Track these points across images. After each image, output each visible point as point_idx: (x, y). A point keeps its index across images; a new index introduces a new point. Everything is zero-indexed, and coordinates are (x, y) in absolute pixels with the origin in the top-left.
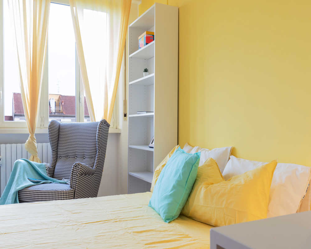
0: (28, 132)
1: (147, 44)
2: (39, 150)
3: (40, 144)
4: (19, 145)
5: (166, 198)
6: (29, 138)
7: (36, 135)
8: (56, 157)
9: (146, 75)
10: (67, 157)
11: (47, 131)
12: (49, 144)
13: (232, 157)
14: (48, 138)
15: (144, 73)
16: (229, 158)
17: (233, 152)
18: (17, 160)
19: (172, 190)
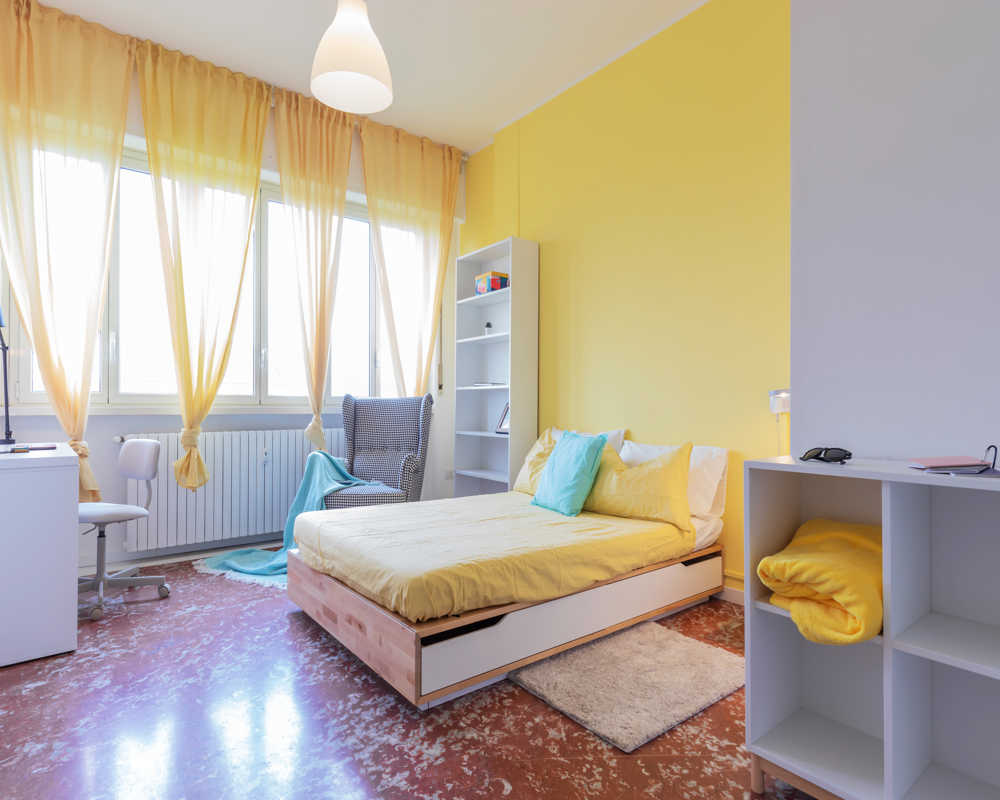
0: (312, 412)
1: (493, 289)
2: (327, 438)
3: (327, 430)
4: (299, 431)
5: (567, 489)
6: (313, 419)
7: (323, 415)
8: (353, 449)
9: (489, 333)
10: (371, 448)
11: (339, 410)
12: (342, 431)
13: (626, 442)
14: (341, 421)
15: (486, 329)
16: (623, 444)
17: (627, 436)
18: (312, 453)
19: (574, 479)
